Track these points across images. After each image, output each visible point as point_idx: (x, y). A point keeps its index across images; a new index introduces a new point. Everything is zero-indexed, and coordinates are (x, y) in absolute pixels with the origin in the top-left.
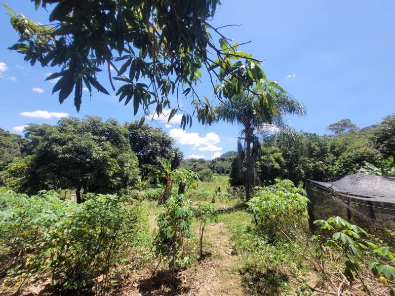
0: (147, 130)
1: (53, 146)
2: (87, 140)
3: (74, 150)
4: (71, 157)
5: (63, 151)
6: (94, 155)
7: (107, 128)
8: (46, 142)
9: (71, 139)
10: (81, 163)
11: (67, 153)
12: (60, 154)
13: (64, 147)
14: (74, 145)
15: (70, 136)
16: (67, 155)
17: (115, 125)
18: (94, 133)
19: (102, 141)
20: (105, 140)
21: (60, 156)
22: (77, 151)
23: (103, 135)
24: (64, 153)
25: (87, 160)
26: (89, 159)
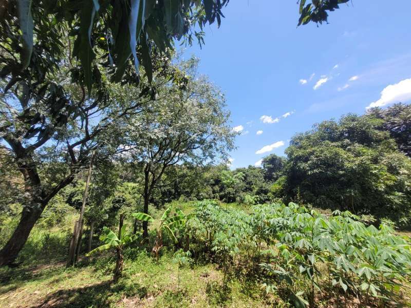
0: (403, 113)
1: (299, 164)
2: (329, 149)
3: (321, 164)
4: (320, 172)
5: (309, 167)
6: (347, 165)
7: (346, 128)
8: (292, 162)
9: (312, 153)
10: (334, 178)
11: (315, 168)
12: (309, 170)
13: (309, 162)
14: (318, 158)
15: (308, 150)
16: (315, 171)
17: (353, 120)
18: (333, 140)
19: (347, 146)
20: (350, 143)
21: (310, 173)
22: (324, 164)
23: (344, 138)
24: (311, 169)
25: (341, 172)
26: (342, 170)
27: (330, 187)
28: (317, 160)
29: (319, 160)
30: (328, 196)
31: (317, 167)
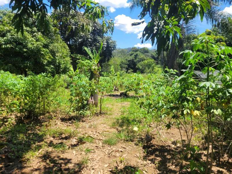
3: (13, 41)
4: (12, 47)
5: (4, 41)
6: (30, 45)
9: (9, 31)
10: (20, 52)
11: (8, 44)
12: (3, 44)
13: (5, 38)
14: (12, 37)
15: (7, 28)
19: (34, 33)
20: (36, 31)
21: (3, 47)
22: (16, 42)
23: (34, 26)
24: (6, 44)
25: (25, 50)
26: (26, 49)
27: (16, 59)
28: (11, 38)
29: (13, 38)
30: (14, 65)
31: (10, 44)
